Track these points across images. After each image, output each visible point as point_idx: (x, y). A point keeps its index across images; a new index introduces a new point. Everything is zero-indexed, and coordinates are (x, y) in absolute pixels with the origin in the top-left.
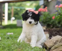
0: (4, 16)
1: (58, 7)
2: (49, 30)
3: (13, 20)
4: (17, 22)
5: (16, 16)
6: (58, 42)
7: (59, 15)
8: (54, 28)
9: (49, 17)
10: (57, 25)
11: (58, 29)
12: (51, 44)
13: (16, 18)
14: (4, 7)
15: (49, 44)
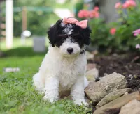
0: (4, 30)
1: (123, 7)
2: (102, 59)
3: (27, 37)
4: (35, 42)
5: (34, 27)
6: (115, 89)
7: (125, 26)
8: (115, 55)
9: (103, 30)
10: (121, 47)
11: (123, 56)
12: (99, 94)
13: (33, 33)
14: (5, 7)
15: (94, 94)
